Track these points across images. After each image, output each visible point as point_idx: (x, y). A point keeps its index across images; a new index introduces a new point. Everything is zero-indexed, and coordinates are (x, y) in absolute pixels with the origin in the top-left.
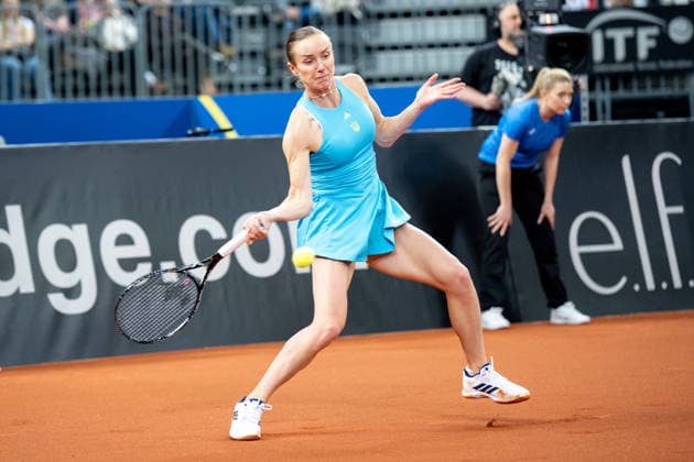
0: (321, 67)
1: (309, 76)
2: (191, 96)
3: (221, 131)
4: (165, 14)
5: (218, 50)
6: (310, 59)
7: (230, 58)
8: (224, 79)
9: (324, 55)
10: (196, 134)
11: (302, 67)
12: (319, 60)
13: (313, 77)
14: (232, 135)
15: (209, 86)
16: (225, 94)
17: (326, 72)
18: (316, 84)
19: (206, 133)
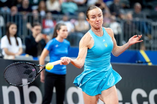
0: (98, 20)
1: (94, 23)
2: (137, 50)
3: (146, 63)
4: (130, 23)
5: (147, 35)
6: (94, 17)
7: (150, 39)
8: (148, 45)
9: (99, 16)
10: (138, 63)
11: (91, 19)
12: (97, 17)
13: (95, 23)
14: (150, 64)
15: (143, 47)
16: (148, 50)
17: (99, 22)
18: (96, 26)
19: (142, 63)
